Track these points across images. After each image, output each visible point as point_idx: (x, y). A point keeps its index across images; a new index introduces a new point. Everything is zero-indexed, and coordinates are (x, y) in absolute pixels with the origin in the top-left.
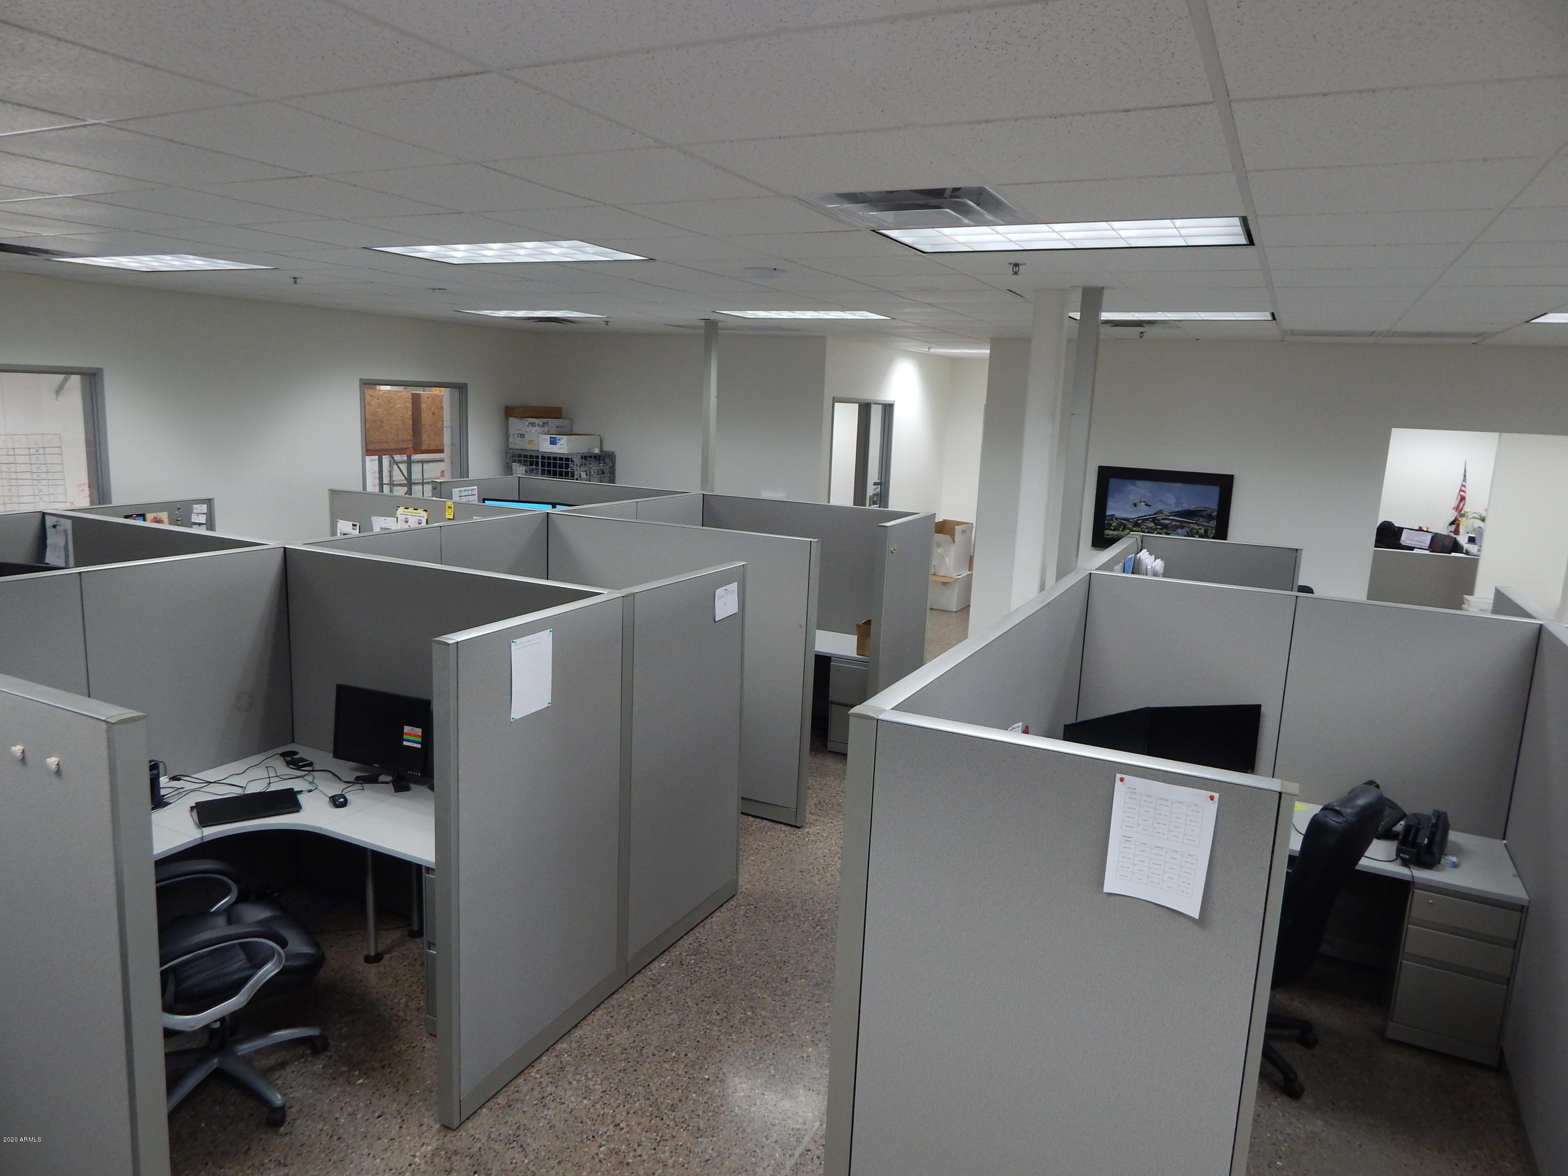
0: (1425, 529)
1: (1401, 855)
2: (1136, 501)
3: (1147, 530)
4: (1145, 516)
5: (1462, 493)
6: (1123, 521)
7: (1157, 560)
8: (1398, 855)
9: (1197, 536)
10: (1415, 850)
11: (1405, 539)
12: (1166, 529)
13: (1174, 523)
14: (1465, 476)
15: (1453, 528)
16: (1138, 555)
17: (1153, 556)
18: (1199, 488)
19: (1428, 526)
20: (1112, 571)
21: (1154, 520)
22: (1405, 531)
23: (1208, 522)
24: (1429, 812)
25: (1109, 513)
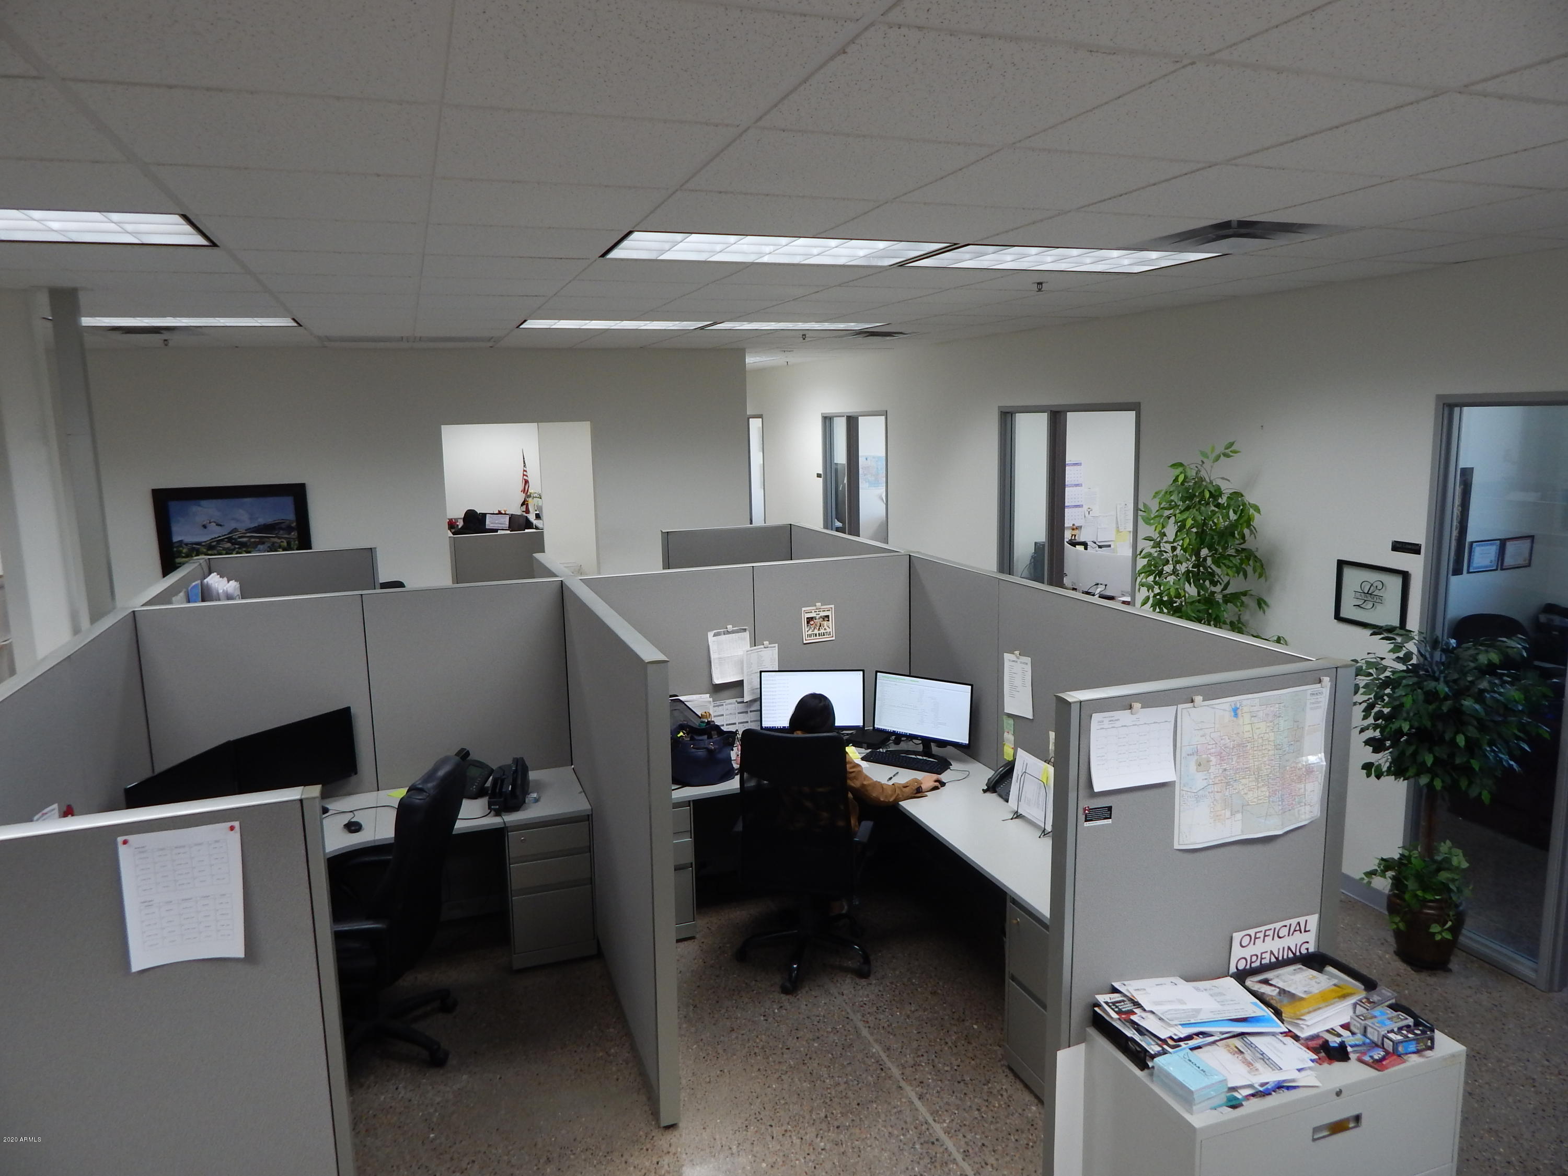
0: (503, 512)
1: (492, 807)
2: (205, 523)
3: (224, 552)
4: (220, 537)
5: (525, 477)
6: (194, 546)
7: (231, 582)
8: (489, 808)
9: (280, 550)
10: (502, 799)
11: (490, 523)
12: (245, 547)
13: (253, 540)
14: (524, 463)
15: (524, 508)
16: (205, 580)
17: (225, 579)
18: (271, 500)
19: (505, 509)
20: (170, 603)
21: (230, 540)
22: (487, 515)
23: (289, 534)
24: (509, 761)
25: (176, 539)
